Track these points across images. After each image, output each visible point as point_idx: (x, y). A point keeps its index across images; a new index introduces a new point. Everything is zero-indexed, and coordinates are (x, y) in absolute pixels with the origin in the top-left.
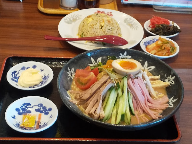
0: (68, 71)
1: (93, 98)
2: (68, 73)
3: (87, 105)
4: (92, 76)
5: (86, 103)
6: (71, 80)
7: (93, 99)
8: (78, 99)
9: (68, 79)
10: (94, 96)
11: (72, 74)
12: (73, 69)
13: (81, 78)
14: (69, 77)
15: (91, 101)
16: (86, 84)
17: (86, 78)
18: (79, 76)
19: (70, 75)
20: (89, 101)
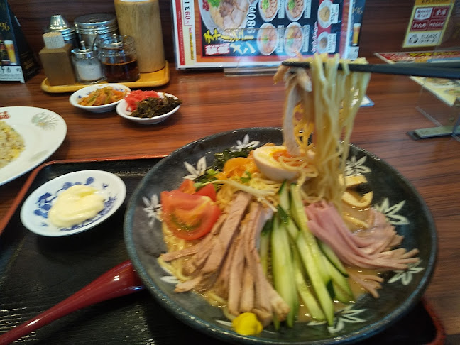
0: (146, 206)
1: (232, 258)
2: (146, 209)
3: (225, 286)
4: (208, 204)
5: (219, 281)
6: (158, 224)
7: (235, 263)
8: (194, 275)
9: (151, 223)
10: (234, 253)
11: (155, 210)
12: (155, 198)
13: (180, 213)
14: (151, 218)
15: (229, 269)
16: (197, 226)
17: (194, 212)
18: (172, 208)
19: (152, 214)
20: (225, 274)
